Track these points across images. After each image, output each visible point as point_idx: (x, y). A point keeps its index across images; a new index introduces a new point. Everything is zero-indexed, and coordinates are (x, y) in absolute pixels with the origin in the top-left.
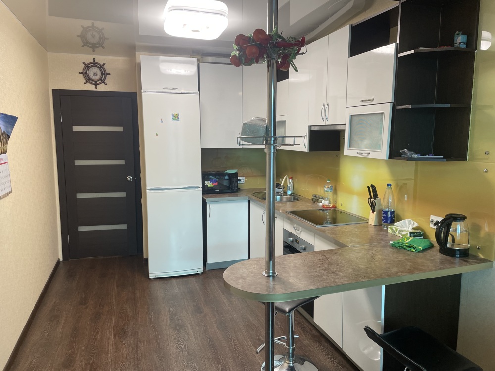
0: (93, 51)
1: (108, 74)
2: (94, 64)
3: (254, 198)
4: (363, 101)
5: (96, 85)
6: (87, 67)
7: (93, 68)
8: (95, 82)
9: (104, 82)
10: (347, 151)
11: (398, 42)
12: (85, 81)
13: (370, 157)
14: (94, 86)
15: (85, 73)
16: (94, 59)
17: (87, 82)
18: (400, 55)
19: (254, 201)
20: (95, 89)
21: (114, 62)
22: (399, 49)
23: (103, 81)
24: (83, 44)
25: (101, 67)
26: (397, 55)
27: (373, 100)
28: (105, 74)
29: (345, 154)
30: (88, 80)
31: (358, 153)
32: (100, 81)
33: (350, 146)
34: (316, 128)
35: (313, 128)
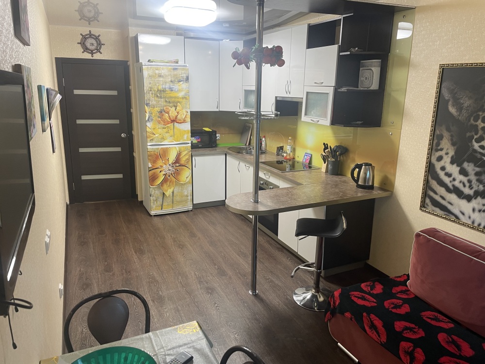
0: (90, 24)
1: (103, 44)
2: (91, 35)
3: (230, 152)
4: (315, 83)
5: (92, 54)
6: (84, 38)
7: (90, 39)
8: (92, 51)
9: (100, 52)
10: (304, 118)
11: (340, 44)
12: (83, 50)
13: (318, 123)
14: (91, 55)
15: (83, 44)
16: (90, 31)
17: (84, 51)
18: (341, 54)
19: (230, 154)
20: (92, 58)
21: (108, 34)
22: (341, 49)
23: (98, 51)
24: (80, 18)
25: (97, 38)
26: (339, 54)
27: (323, 83)
28: (100, 44)
29: (302, 120)
30: (86, 49)
31: (312, 120)
32: (96, 51)
33: (306, 114)
34: (281, 99)
35: (278, 99)
